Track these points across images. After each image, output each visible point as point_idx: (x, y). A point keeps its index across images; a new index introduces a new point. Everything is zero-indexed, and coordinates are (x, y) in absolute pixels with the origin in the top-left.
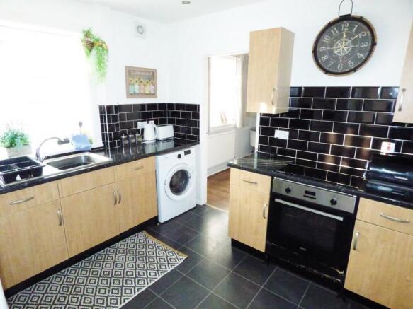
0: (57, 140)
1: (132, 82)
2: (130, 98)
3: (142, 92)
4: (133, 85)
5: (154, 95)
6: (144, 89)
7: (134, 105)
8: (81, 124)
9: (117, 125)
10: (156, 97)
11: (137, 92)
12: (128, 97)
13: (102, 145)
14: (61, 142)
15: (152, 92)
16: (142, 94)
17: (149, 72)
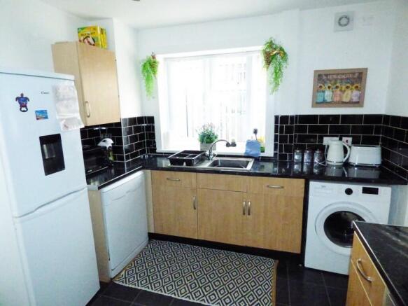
0: (225, 143)
1: (323, 89)
2: (316, 107)
3: (337, 99)
4: (324, 92)
5: (358, 103)
6: (341, 97)
7: (321, 116)
8: (255, 132)
9: (291, 137)
10: (362, 106)
11: (329, 99)
12: (313, 106)
13: (272, 155)
14: (228, 145)
15: (355, 99)
16: (335, 103)
17: (354, 74)
